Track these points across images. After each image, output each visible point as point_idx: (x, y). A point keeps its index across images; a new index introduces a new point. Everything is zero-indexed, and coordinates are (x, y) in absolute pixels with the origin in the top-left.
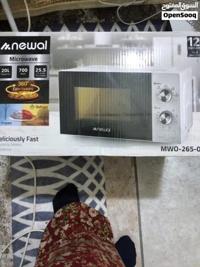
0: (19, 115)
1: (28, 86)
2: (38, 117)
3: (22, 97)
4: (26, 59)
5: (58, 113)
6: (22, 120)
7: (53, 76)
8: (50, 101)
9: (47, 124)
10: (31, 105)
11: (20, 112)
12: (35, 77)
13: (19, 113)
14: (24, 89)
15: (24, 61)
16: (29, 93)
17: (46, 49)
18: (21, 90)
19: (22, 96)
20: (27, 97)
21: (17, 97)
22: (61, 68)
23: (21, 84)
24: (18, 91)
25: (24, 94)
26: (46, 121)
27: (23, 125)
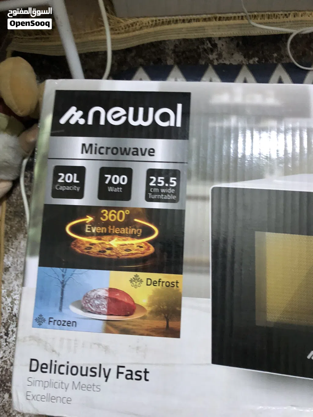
0: (97, 302)
1: (128, 223)
2: (151, 312)
3: (108, 252)
4: (125, 152)
5: (207, 304)
6: (105, 317)
7: (196, 198)
8: (185, 267)
9: (175, 333)
10: (132, 274)
11: (103, 293)
12: (148, 199)
13: (98, 297)
14: (116, 231)
15: (119, 157)
16: (130, 241)
17: (179, 125)
18: (107, 234)
19: (110, 249)
20: (125, 253)
21: (95, 250)
22: (220, 180)
23: (108, 216)
24: (99, 235)
25: (115, 243)
26: (172, 324)
27: (107, 331)
